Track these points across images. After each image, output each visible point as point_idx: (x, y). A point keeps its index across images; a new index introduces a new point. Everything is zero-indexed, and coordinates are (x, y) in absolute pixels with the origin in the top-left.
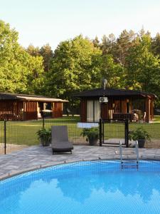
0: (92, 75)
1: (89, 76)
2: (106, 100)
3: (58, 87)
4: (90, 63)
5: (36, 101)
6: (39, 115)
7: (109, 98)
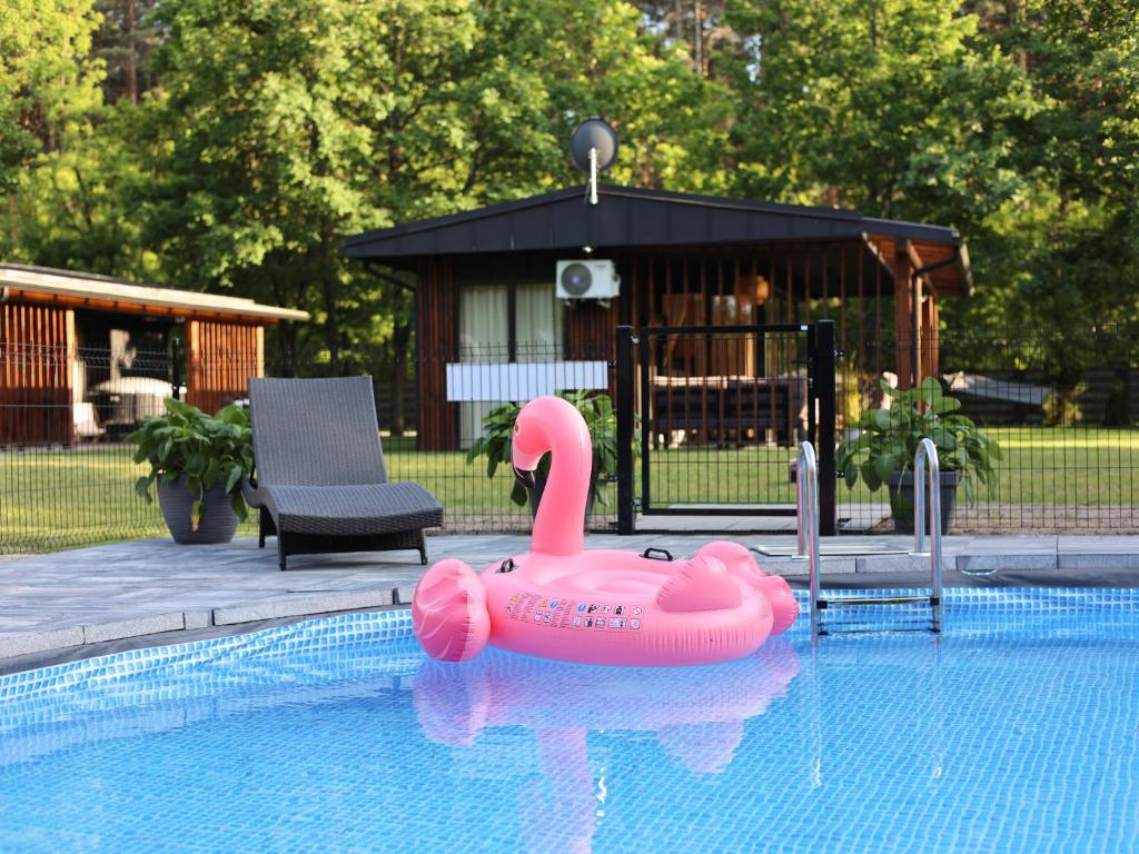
0: (483, 128)
1: (457, 136)
2: (603, 282)
3: (223, 216)
4: (468, 35)
5: (56, 303)
6: (83, 417)
7: (627, 262)
